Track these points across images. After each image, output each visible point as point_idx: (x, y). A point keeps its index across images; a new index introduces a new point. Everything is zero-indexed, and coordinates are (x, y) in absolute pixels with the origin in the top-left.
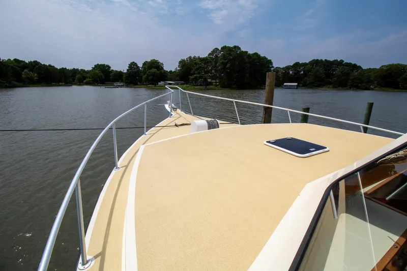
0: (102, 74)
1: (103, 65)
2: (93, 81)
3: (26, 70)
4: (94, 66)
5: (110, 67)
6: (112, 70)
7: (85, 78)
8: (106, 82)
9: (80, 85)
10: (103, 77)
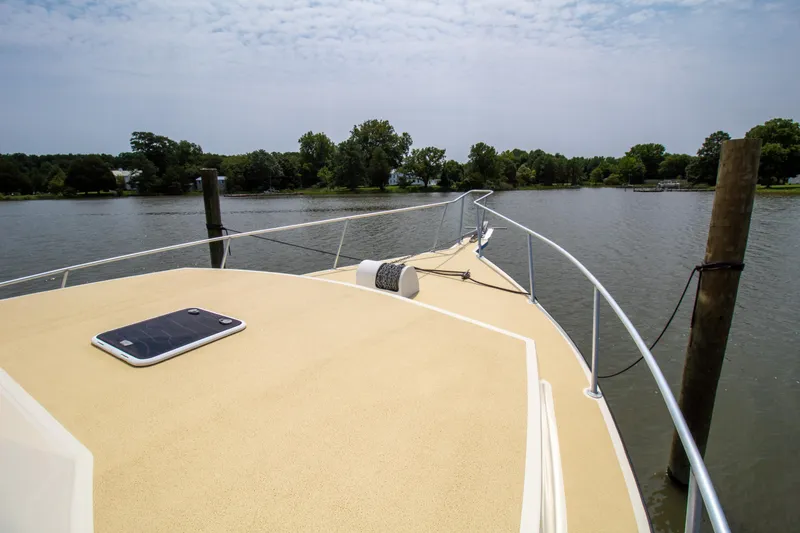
0: (641, 164)
1: (649, 147)
2: (620, 178)
3: (523, 165)
4: (629, 151)
5: (663, 149)
6: (667, 155)
7: (607, 173)
8: (647, 181)
9: (595, 186)
10: (644, 170)
